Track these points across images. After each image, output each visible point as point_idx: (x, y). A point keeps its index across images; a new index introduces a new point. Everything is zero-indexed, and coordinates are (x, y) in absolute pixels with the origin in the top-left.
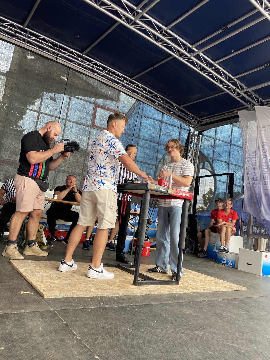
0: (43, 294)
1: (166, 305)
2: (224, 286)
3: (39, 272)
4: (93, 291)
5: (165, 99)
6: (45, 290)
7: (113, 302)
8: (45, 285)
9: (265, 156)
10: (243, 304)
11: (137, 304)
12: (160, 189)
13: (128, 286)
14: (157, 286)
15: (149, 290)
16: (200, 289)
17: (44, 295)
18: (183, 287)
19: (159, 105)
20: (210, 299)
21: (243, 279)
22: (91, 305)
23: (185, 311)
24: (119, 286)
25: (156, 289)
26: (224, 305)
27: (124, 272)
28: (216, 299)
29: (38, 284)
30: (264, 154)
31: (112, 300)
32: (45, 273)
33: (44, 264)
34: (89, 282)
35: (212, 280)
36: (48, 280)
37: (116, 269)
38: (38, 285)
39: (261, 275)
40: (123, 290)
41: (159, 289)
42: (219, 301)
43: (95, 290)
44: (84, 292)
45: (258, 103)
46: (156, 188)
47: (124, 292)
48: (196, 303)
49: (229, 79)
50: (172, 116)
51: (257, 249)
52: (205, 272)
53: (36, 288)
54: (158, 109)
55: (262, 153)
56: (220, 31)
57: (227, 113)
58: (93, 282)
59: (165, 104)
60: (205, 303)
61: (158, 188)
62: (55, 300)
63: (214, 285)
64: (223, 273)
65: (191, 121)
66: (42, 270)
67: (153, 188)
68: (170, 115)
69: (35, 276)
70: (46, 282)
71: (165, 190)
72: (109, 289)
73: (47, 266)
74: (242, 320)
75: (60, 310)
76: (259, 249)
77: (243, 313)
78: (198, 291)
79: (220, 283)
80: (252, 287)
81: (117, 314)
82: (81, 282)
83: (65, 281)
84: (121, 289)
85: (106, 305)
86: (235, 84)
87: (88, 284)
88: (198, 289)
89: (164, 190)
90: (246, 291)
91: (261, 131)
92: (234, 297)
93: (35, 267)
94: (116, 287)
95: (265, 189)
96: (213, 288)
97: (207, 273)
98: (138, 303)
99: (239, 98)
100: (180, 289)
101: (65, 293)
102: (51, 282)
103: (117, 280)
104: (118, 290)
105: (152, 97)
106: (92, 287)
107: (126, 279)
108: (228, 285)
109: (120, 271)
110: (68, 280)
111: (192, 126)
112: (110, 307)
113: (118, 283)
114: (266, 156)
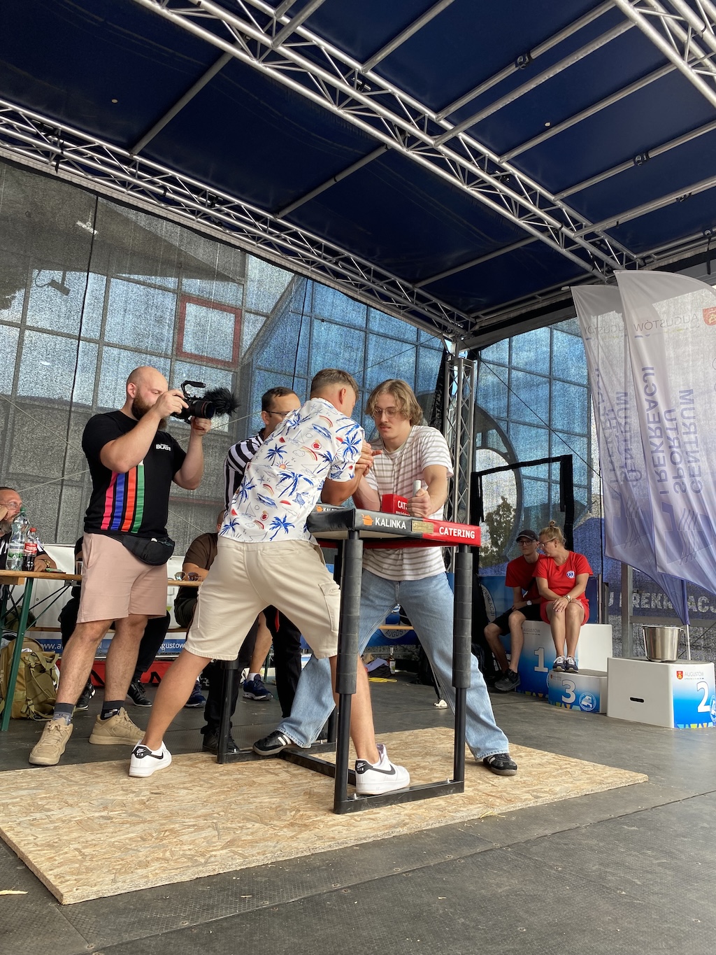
0: (59, 892)
1: (439, 869)
2: (588, 779)
3: (46, 807)
4: (218, 853)
5: (373, 267)
6: (67, 873)
7: (280, 883)
8: (66, 853)
9: (652, 405)
10: (650, 830)
11: (355, 881)
12: (389, 524)
13: (318, 819)
14: (403, 805)
15: (382, 824)
16: (526, 800)
17: (62, 895)
18: (477, 800)
19: (356, 285)
20: (558, 829)
21: (629, 747)
22: (213, 908)
23: (498, 885)
24: (292, 825)
25: (402, 818)
26: (601, 844)
27: (302, 770)
28: (573, 825)
29: (42, 856)
30: (649, 398)
31: (277, 876)
32: (64, 809)
33: (61, 776)
34: (202, 822)
35: (550, 763)
36: (75, 835)
37: (280, 764)
38: (43, 859)
39: (672, 725)
40: (305, 835)
41: (410, 816)
42: (584, 831)
43: (222, 848)
44: (190, 864)
45: (622, 264)
46: (377, 521)
47: (312, 842)
48: (521, 850)
49: (543, 203)
50: (393, 314)
51: (655, 656)
52: (526, 738)
53: (37, 870)
54: (356, 296)
55: (644, 397)
56: (512, 69)
57: (540, 295)
58: (215, 821)
59: (373, 282)
60: (546, 844)
61: (383, 520)
62: (101, 906)
63: (560, 779)
64: (574, 732)
65: (446, 324)
66: (56, 801)
67: (368, 523)
68: (389, 312)
69: (33, 823)
70: (69, 842)
71: (404, 526)
72: (265, 840)
73: (71, 781)
74: (663, 891)
75: (116, 946)
76: (660, 657)
77: (659, 865)
78: (519, 806)
79: (574, 769)
80: (658, 768)
81: (298, 931)
82: (177, 825)
83: (130, 830)
84: (301, 832)
85: (262, 899)
86: (558, 215)
87: (199, 829)
88: (518, 798)
89: (401, 524)
90: (647, 783)
91: (636, 337)
92: (621, 812)
93: (35, 791)
94: (285, 830)
95: (661, 493)
96: (558, 789)
97: (530, 738)
98: (356, 877)
99: (572, 251)
100: (471, 807)
101: (128, 877)
102: (83, 842)
103: (287, 803)
104: (292, 837)
105: (336, 264)
106: (214, 840)
107: (310, 794)
108: (595, 772)
109: (290, 769)
110: (139, 823)
111: (450, 336)
112: (272, 907)
113: (288, 813)
114: (656, 404)
